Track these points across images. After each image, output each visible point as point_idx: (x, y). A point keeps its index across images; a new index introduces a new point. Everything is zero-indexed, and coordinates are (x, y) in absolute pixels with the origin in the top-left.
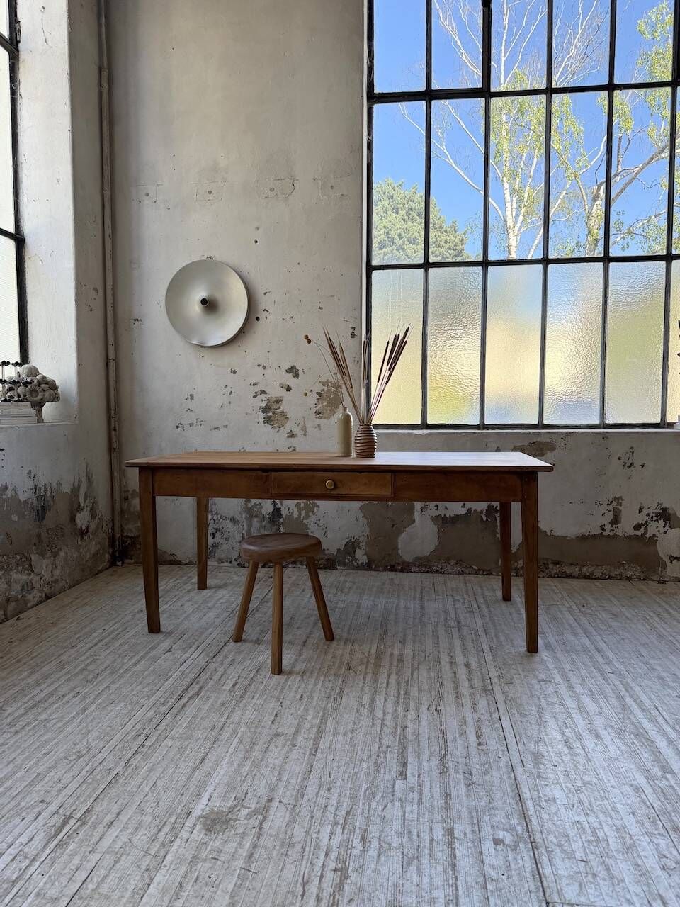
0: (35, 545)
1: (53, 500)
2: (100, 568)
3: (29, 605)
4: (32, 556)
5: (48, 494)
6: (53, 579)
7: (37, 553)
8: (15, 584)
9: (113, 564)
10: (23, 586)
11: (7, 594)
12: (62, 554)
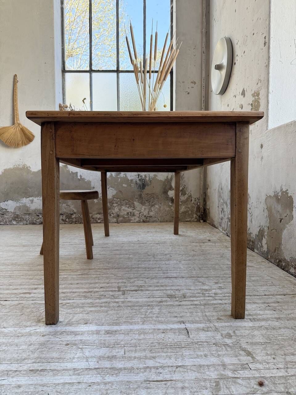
0: (137, 198)
1: (151, 181)
2: (187, 220)
3: (131, 221)
4: (135, 203)
5: (147, 179)
6: (149, 215)
7: (139, 202)
8: (123, 211)
9: (198, 221)
10: (128, 213)
11: (118, 213)
12: (157, 206)
